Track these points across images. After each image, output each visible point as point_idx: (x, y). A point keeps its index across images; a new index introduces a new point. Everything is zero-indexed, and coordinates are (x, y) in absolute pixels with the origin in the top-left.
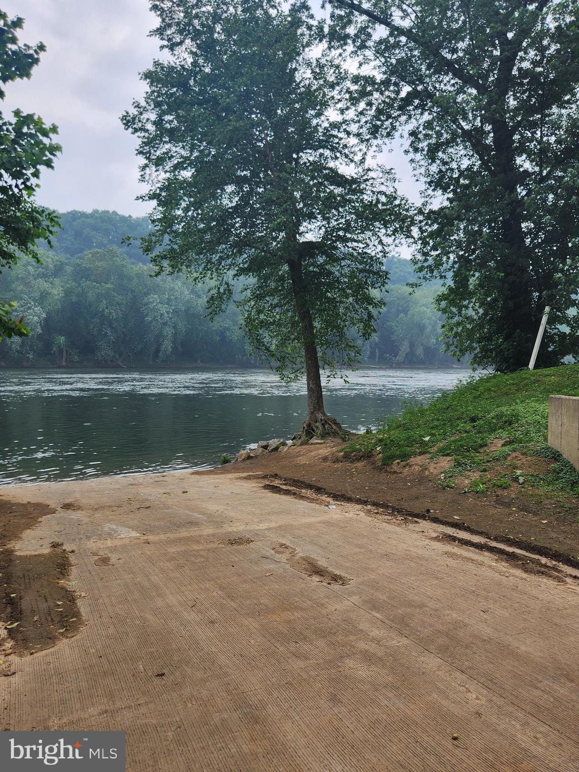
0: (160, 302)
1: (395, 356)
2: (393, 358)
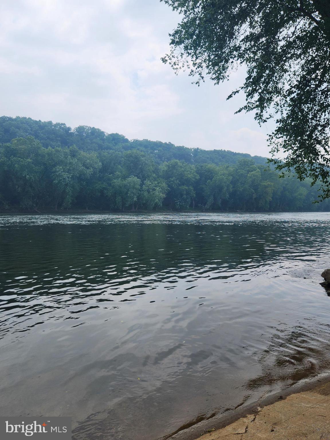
0: (63, 171)
1: (205, 205)
2: (203, 206)
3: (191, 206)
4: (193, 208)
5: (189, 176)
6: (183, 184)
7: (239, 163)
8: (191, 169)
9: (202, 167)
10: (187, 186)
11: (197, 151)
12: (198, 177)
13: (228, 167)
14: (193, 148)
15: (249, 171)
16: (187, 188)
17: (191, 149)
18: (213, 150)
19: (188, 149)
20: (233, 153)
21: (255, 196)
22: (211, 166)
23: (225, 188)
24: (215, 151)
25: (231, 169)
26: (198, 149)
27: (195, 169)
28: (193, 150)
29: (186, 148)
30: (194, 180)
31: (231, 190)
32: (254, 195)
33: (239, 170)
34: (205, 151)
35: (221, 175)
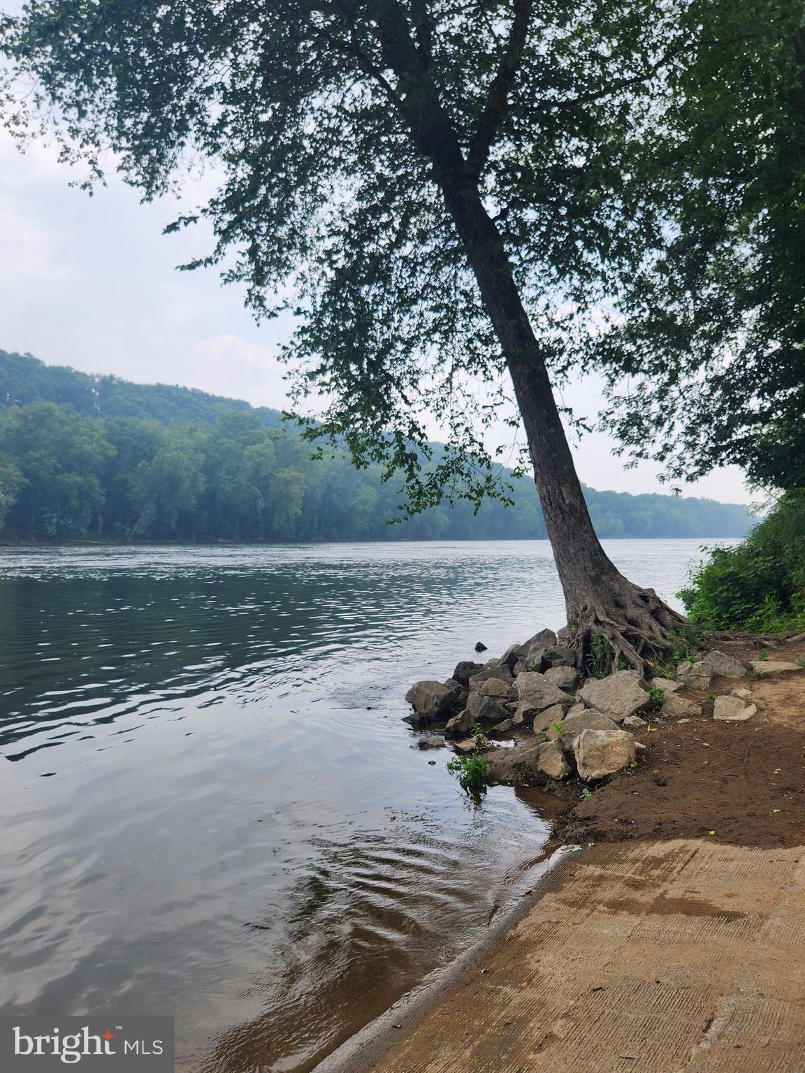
1: (131, 526)
2: (128, 529)
3: (93, 527)
4: (100, 532)
5: (87, 448)
6: (69, 469)
7: (221, 423)
8: (93, 430)
9: (123, 424)
10: (80, 475)
11: (108, 384)
12: (112, 452)
13: (192, 430)
14: (97, 376)
15: (246, 443)
16: (79, 479)
17: (92, 377)
18: (155, 384)
19: (84, 375)
20: (206, 395)
21: (261, 504)
22: (148, 424)
23: (187, 484)
24: (160, 389)
25: (202, 435)
26: (112, 377)
27: (103, 431)
28: (97, 380)
29: (76, 372)
30: (100, 458)
31: (202, 488)
32: (260, 502)
33: (223, 440)
34: (131, 384)
35: (176, 449)
